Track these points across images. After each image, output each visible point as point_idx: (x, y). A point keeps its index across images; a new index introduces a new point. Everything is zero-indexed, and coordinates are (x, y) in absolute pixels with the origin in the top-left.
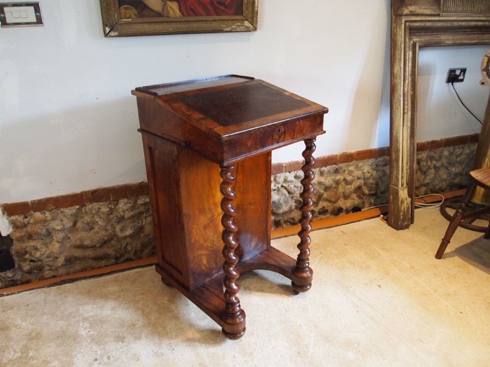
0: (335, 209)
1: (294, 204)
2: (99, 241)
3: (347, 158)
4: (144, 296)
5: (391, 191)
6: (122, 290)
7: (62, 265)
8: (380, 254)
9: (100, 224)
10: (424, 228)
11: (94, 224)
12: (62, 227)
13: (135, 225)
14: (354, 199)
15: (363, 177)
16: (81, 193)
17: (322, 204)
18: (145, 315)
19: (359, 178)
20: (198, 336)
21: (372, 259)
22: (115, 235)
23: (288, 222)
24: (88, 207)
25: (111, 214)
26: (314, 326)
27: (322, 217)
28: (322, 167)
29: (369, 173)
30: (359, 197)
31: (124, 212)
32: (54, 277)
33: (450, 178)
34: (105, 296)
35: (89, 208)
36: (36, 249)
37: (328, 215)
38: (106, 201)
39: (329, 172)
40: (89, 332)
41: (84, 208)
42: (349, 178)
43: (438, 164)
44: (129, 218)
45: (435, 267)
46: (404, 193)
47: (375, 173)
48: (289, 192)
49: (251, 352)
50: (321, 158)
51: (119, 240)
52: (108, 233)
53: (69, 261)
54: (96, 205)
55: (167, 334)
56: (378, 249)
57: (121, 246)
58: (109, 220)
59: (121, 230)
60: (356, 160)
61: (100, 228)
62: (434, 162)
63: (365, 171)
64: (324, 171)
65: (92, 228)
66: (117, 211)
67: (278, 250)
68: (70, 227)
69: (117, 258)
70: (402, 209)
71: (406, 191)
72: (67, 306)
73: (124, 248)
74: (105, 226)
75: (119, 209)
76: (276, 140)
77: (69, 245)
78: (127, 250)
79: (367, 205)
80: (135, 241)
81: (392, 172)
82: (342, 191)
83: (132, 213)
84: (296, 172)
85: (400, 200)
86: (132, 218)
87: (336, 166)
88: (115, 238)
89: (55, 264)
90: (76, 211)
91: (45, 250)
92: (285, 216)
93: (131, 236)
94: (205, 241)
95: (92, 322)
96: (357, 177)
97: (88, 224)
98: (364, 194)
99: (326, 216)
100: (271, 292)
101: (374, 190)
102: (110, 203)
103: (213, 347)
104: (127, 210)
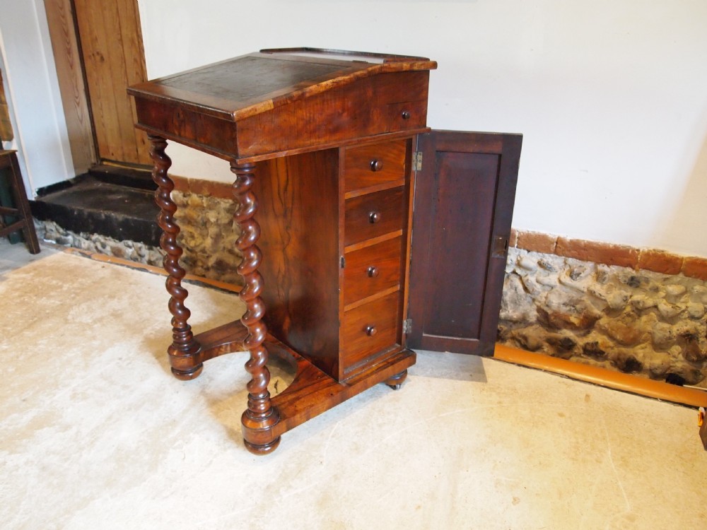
0: (621, 357)
1: (535, 313)
3: (665, 264)
8: (599, 462)
12: (216, 220)
14: (674, 357)
15: (704, 318)
17: (594, 337)
19: (692, 318)
21: (572, 459)
23: (518, 340)
27: (592, 361)
28: (598, 263)
36: (193, 237)
37: (607, 363)
39: (616, 278)
42: (665, 307)
48: (526, 289)
50: (597, 244)
53: (220, 265)
56: (609, 453)
60: (686, 275)
64: (604, 273)
68: (225, 224)
82: (649, 328)
84: (540, 254)
87: (634, 272)
89: (207, 263)
90: (229, 206)
91: (201, 241)
92: (514, 327)
96: (689, 313)
98: (699, 355)
99: (600, 363)
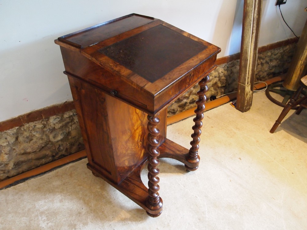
2: (38, 148)
4: (81, 187)
5: (239, 87)
6: (64, 184)
7: (13, 169)
8: (235, 133)
9: (37, 136)
10: (258, 109)
11: (32, 137)
12: (7, 143)
13: (64, 132)
14: (212, 91)
15: (218, 76)
16: (18, 117)
17: (192, 97)
18: (87, 203)
20: (128, 216)
21: (231, 137)
22: (50, 141)
23: (170, 112)
24: (25, 126)
25: (44, 127)
26: (205, 196)
27: (192, 105)
29: (222, 73)
30: (215, 89)
31: (54, 124)
32: (8, 178)
33: (269, 69)
34: (52, 191)
35: (27, 127)
38: (39, 120)
40: (47, 224)
41: (23, 127)
43: (264, 61)
44: (59, 129)
45: (271, 139)
46: (248, 89)
47: (226, 72)
49: (168, 223)
51: (53, 143)
52: (44, 141)
53: (17, 164)
54: (32, 124)
55: (106, 218)
56: (233, 129)
57: (55, 147)
58: (44, 132)
59: (54, 137)
61: (37, 139)
62: (261, 60)
63: (220, 72)
65: (32, 140)
66: (48, 125)
67: (172, 142)
68: (13, 142)
69: (53, 156)
70: (247, 99)
71: (250, 87)
72: (25, 203)
73: (58, 148)
74: (41, 137)
75: (50, 123)
76: (188, 83)
77: (15, 154)
78: (60, 150)
79: (219, 93)
80: (65, 142)
81: (241, 75)
83: (60, 125)
85: (246, 93)
86: (61, 128)
88: (50, 143)
89: (7, 168)
90: (16, 131)
93: (62, 140)
94: (127, 150)
95: (48, 215)
96: (215, 76)
97: (27, 138)
98: (218, 87)
99: (194, 105)
100: (171, 172)
101: (225, 84)
102: (42, 121)
103: (141, 223)
104: (57, 123)
